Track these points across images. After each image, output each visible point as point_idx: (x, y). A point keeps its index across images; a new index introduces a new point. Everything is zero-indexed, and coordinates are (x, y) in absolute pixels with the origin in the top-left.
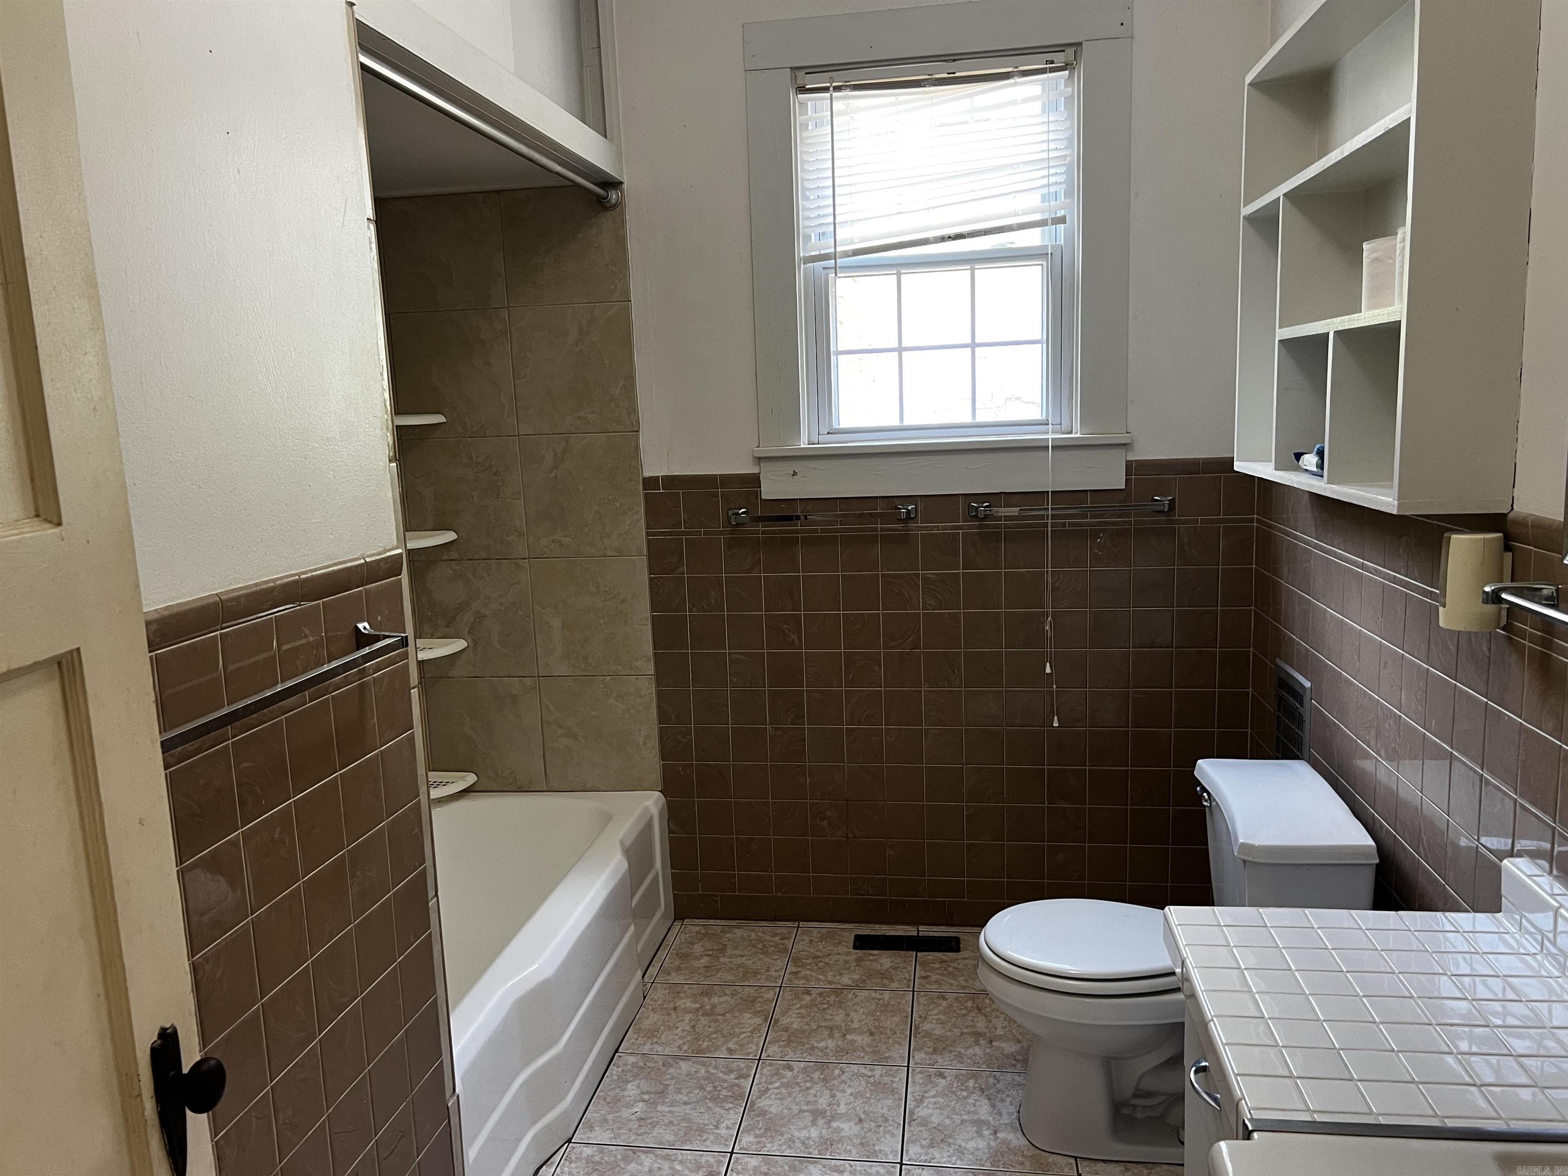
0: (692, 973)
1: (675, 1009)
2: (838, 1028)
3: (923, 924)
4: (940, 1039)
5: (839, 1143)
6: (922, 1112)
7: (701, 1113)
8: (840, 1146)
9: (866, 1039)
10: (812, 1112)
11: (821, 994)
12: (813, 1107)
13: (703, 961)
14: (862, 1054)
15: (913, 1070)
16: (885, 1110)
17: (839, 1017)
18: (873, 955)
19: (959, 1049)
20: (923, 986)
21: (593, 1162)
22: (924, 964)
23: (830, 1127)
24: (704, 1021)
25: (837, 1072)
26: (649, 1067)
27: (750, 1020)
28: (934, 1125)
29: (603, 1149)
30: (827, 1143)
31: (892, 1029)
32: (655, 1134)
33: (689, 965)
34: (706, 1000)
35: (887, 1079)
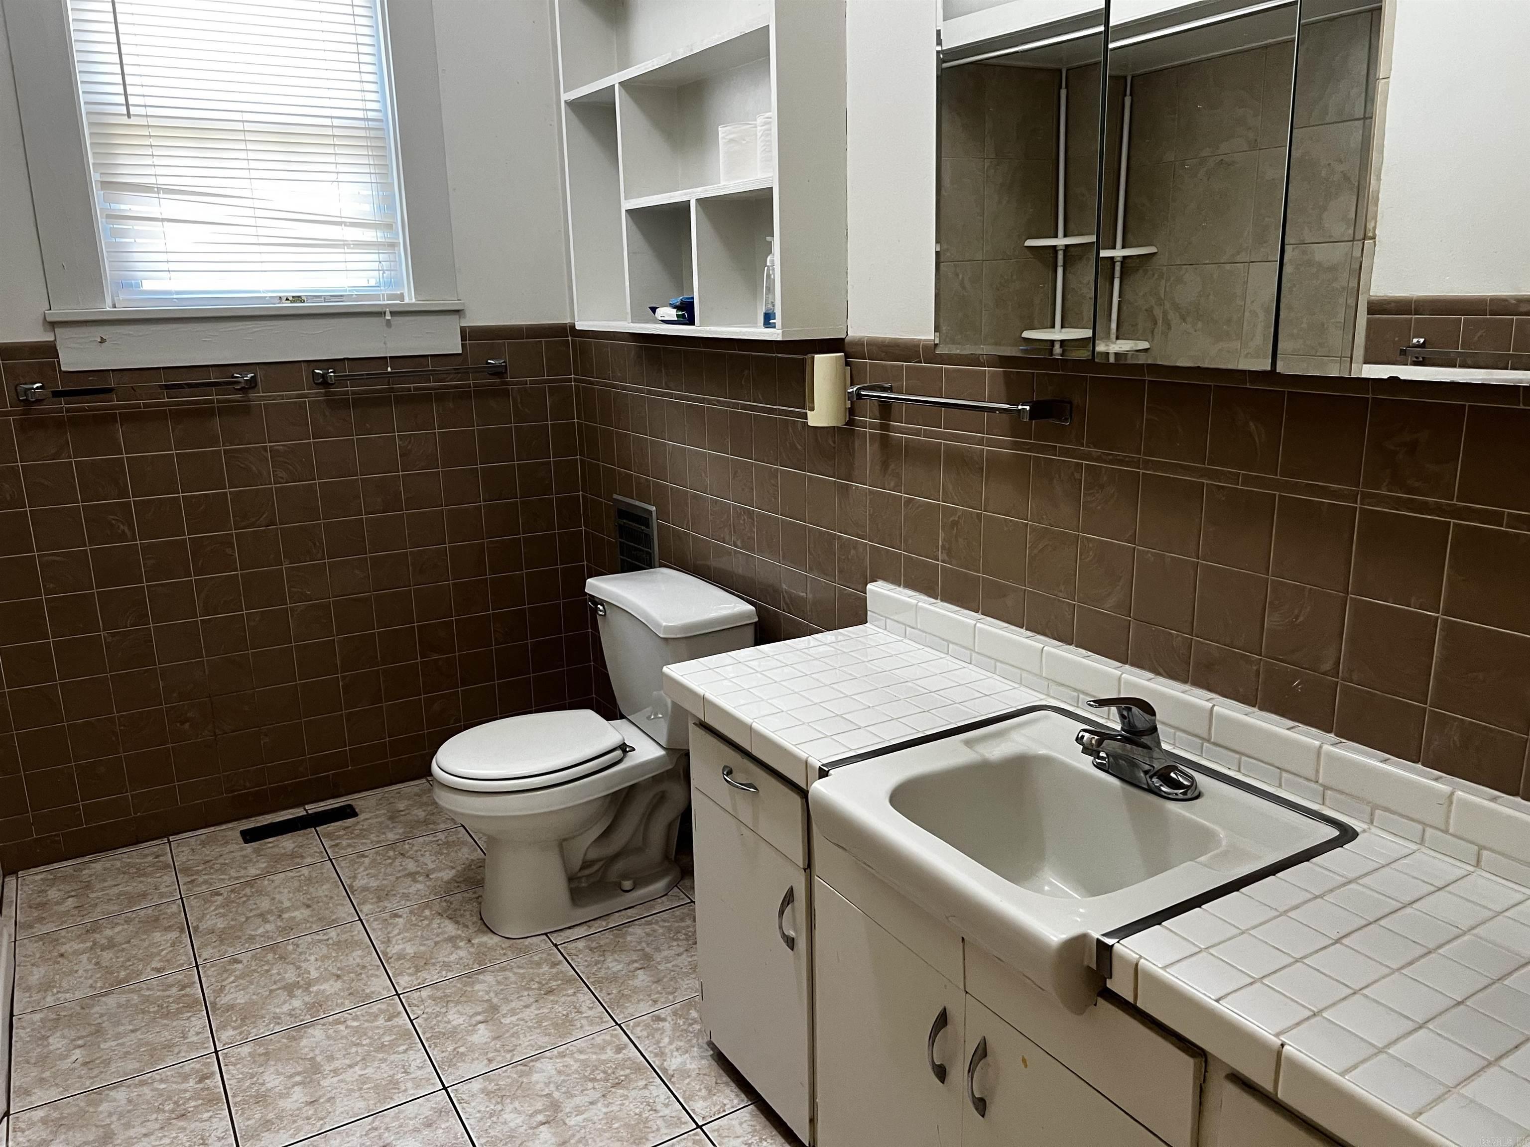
0: (61, 918)
1: (62, 955)
2: (270, 912)
3: (308, 803)
4: (379, 889)
5: (328, 1001)
6: (393, 950)
7: (158, 1032)
8: (330, 1003)
9: (304, 912)
10: (284, 988)
11: (232, 891)
12: (283, 984)
13: (69, 903)
14: (308, 925)
15: (368, 921)
16: (358, 960)
17: (265, 904)
18: (270, 843)
19: (401, 891)
20: (337, 852)
21: (53, 1121)
22: (329, 835)
23: (311, 992)
24: (107, 955)
25: (290, 947)
26: (65, 1016)
27: (162, 938)
28: (413, 955)
29: (56, 1105)
30: (315, 1007)
31: (326, 896)
32: (113, 1070)
33: (52, 911)
34: (97, 936)
35: (344, 937)
